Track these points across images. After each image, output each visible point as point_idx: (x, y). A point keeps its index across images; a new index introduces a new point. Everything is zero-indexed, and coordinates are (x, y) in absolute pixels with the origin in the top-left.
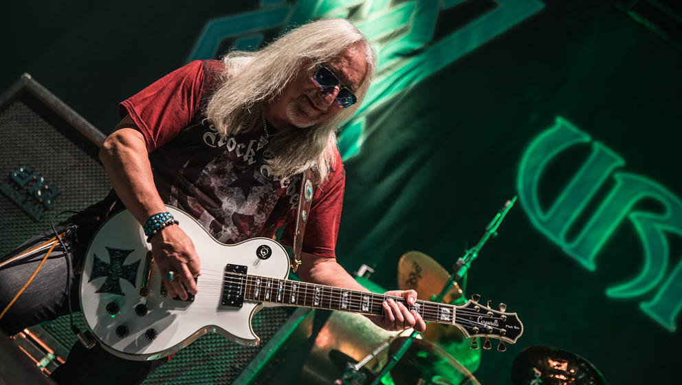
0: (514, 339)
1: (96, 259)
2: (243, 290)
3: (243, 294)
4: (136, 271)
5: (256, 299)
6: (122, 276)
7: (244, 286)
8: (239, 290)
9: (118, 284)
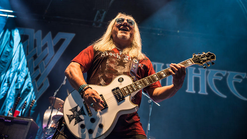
0: (214, 59)
1: (68, 116)
2: (122, 94)
3: (123, 95)
4: (83, 110)
5: (128, 94)
6: (80, 115)
7: (121, 92)
8: (121, 95)
9: (80, 118)
